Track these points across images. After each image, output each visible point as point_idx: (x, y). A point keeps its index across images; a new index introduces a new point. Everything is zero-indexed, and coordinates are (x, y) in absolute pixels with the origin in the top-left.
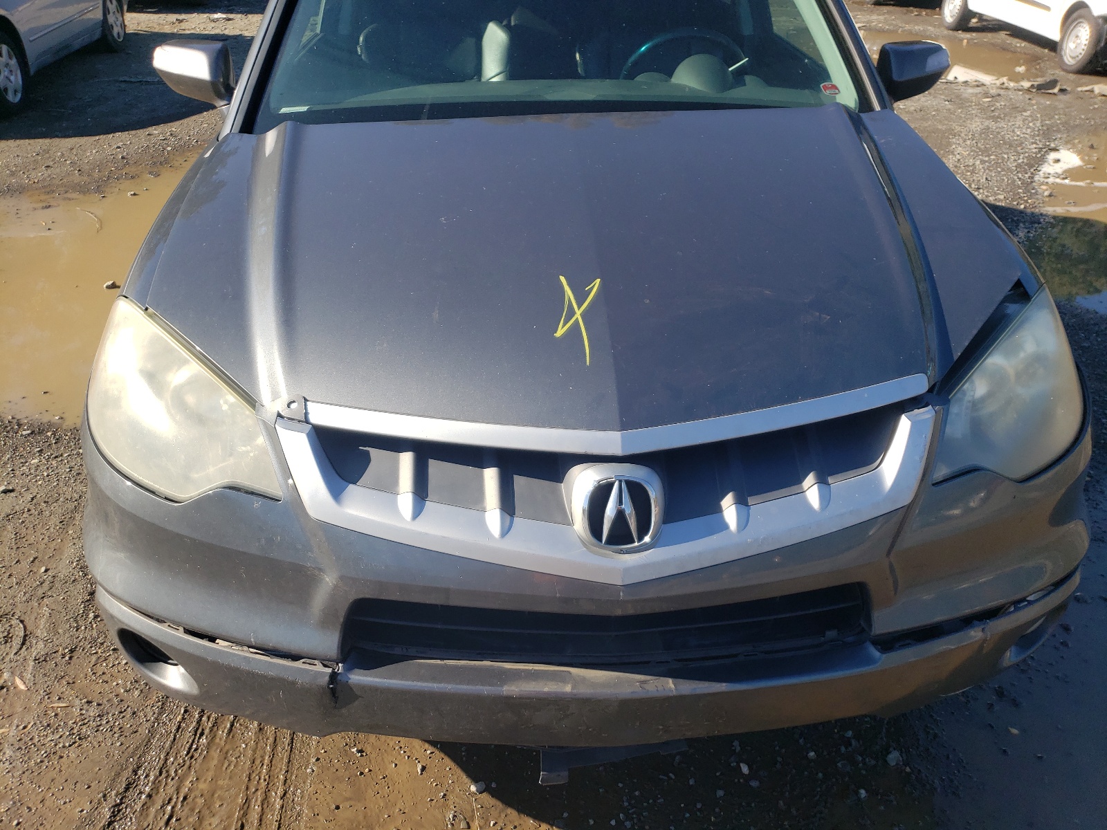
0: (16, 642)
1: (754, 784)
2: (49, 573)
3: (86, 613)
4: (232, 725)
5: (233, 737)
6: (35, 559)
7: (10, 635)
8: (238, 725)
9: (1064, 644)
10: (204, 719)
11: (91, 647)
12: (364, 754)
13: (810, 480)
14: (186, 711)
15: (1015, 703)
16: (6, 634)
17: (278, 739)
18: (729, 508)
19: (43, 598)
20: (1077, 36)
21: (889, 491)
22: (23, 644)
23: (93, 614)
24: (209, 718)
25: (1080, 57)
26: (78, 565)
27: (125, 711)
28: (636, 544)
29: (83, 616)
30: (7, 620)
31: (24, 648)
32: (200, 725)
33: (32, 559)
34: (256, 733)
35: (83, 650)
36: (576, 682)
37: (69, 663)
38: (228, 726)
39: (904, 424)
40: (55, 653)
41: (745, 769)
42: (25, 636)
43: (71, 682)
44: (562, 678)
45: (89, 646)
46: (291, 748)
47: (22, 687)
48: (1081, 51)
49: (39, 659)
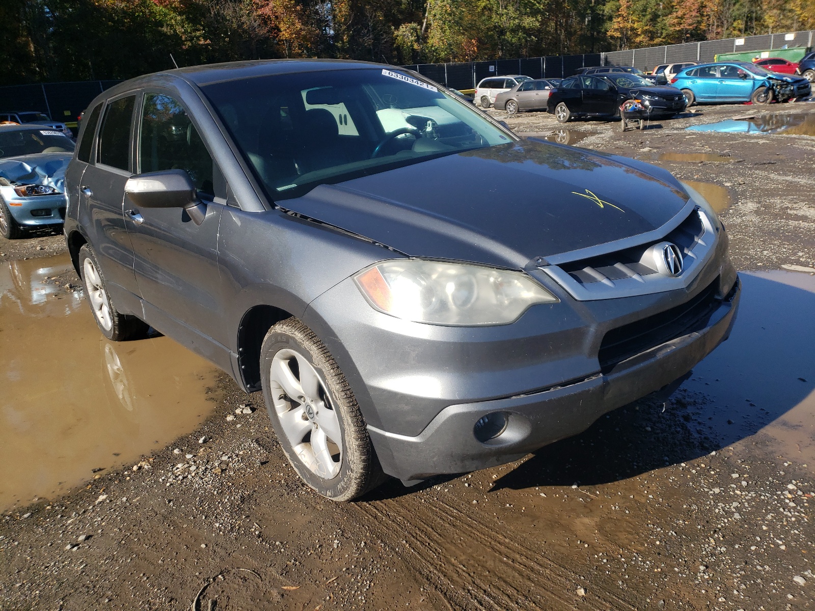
0: (253, 577)
6: (186, 545)
7: (243, 577)
11: (304, 553)
13: (696, 239)
16: (238, 578)
19: (230, 554)
22: (258, 574)
26: (223, 532)
28: (681, 271)
29: (273, 547)
30: (227, 573)
31: (263, 576)
33: (185, 547)
35: (301, 557)
36: (674, 344)
37: (304, 565)
40: (286, 566)
42: (253, 571)
43: (320, 570)
44: (668, 346)
45: (301, 553)
47: (294, 588)
49: (282, 574)
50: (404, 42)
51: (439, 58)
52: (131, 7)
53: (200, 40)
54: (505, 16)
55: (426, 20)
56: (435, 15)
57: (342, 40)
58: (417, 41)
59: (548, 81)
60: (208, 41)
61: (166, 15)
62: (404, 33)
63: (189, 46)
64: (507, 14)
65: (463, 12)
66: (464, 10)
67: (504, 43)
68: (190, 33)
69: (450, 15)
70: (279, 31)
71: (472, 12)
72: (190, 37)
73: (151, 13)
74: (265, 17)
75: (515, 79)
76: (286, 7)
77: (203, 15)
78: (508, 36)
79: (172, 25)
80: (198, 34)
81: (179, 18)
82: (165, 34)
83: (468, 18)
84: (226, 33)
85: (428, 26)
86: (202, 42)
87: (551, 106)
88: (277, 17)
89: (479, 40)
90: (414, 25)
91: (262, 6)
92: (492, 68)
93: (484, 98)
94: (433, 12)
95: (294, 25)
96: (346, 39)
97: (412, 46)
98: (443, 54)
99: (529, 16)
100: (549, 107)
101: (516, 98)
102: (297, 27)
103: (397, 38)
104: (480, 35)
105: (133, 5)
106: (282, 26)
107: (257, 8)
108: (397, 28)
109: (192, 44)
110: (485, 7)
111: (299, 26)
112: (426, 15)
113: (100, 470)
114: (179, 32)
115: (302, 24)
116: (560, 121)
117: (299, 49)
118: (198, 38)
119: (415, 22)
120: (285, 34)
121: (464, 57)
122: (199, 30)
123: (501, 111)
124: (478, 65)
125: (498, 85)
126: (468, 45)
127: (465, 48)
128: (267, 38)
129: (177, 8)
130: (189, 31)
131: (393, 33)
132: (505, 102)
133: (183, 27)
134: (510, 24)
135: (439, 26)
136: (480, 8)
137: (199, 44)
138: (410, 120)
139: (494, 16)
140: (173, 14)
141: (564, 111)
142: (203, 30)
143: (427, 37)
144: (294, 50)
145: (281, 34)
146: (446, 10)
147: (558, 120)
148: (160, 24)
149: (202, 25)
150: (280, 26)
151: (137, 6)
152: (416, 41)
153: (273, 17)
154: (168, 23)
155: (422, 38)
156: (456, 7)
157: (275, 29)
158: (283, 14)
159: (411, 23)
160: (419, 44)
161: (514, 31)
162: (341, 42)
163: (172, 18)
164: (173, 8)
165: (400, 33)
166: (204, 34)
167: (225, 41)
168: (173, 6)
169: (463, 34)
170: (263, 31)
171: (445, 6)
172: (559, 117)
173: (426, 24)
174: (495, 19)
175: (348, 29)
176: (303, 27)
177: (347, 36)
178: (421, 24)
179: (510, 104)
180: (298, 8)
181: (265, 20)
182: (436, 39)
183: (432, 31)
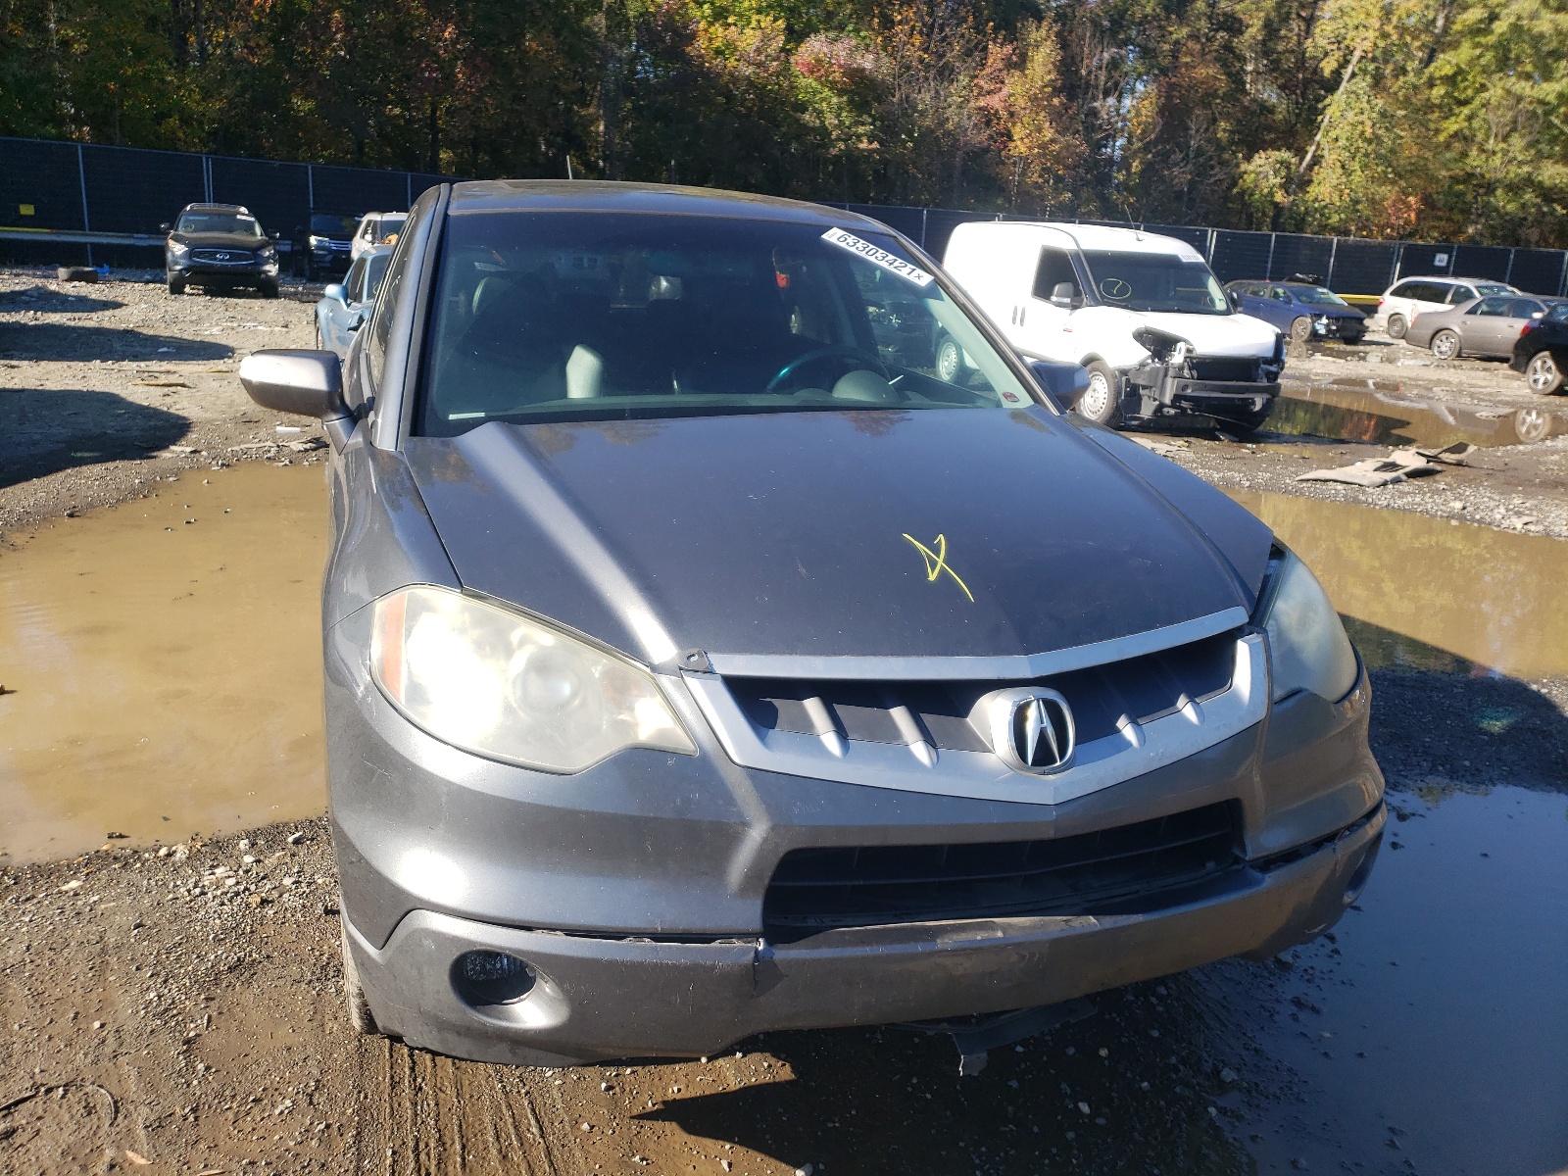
0: (105, 1113)
1: (1101, 1121)
2: (108, 1027)
3: (190, 1066)
4: (463, 1159)
5: (471, 1171)
6: (77, 1014)
7: (92, 1105)
8: (471, 1157)
9: (1336, 951)
10: (423, 1156)
11: (220, 1102)
12: (649, 1162)
13: (1182, 701)
14: (394, 1153)
15: (1316, 1010)
16: (83, 1104)
17: (532, 1164)
18: (1126, 729)
19: (115, 1057)
20: (1094, 390)
21: (1248, 706)
22: (117, 1112)
23: (202, 1065)
24: (428, 1154)
25: (1102, 411)
26: (146, 1013)
27: (308, 1165)
28: (1058, 763)
29: (187, 1069)
30: (77, 1088)
31: (120, 1117)
32: (420, 1165)
33: (72, 1015)
34: (500, 1162)
35: (209, 1107)
37: (197, 1125)
38: (459, 1159)
39: (1242, 649)
40: (170, 1115)
41: (1085, 1108)
42: (116, 1102)
43: (212, 1145)
44: (993, 927)
45: (216, 1101)
46: (555, 1170)
47: (143, 1162)
48: (1101, 405)
49: (151, 1125)
50: (1256, 186)
51: (1327, 225)
52: (762, 74)
53: (861, 142)
54: (1500, 155)
55: (1313, 148)
56: (1337, 140)
57: (1128, 170)
58: (1285, 187)
59: (1544, 301)
60: (875, 145)
61: (815, 92)
62: (1261, 169)
63: (840, 150)
64: (1505, 152)
65: (1401, 138)
66: (1402, 134)
67: (1488, 210)
68: (847, 127)
69: (1369, 142)
70: (1010, 137)
71: (1424, 143)
72: (846, 134)
73: (792, 88)
74: (989, 112)
75: (1477, 288)
76: (1034, 99)
77: (879, 100)
78: (1500, 199)
79: (822, 112)
80: (861, 130)
81: (835, 100)
82: (805, 126)
83: (1410, 152)
84: (910, 134)
85: (1317, 160)
86: (864, 145)
87: (1522, 354)
88: (1012, 114)
89: (1427, 200)
90: (1285, 155)
91: (989, 93)
92: (1441, 260)
93: (1395, 318)
94: (1333, 134)
95: (1039, 131)
96: (1137, 166)
97: (1271, 194)
98: (1335, 218)
99: (1557, 162)
100: (1517, 356)
101: (1460, 328)
102: (1044, 136)
103: (1242, 177)
104: (1432, 188)
105: (766, 71)
106: (1018, 132)
107: (979, 94)
108: (1248, 159)
109: (846, 146)
110: (1455, 135)
111: (1048, 134)
112: (1318, 138)
113: (121, 836)
114: (830, 124)
115: (1057, 131)
116: (1535, 391)
117: (1040, 176)
118: (859, 137)
119: (1288, 149)
120: (1020, 146)
121: (1382, 228)
122: (863, 124)
123: (1419, 349)
124: (1410, 249)
125: (1436, 294)
126: (1400, 206)
127: (1389, 211)
128: (987, 150)
129: (836, 82)
130: (847, 123)
131: (1238, 166)
132: (1431, 332)
133: (838, 116)
134: (1507, 173)
135: (1340, 161)
136: (1445, 134)
137: (857, 148)
138: (1144, 337)
139: (1474, 152)
140: (827, 92)
141: (1549, 370)
142: (871, 124)
143: (1310, 182)
144: (1031, 177)
145: (1012, 145)
146: (1363, 133)
147: (1530, 387)
148: (802, 107)
149: (870, 116)
150: (1013, 131)
151: (771, 75)
152: (1282, 186)
153: (1004, 114)
154: (817, 106)
155: (1297, 182)
156: (1387, 129)
157: (1002, 135)
158: (1025, 108)
159: (1279, 150)
160: (1287, 192)
161: (1514, 188)
162: (1124, 173)
163: (823, 100)
164: (831, 83)
165: (1251, 168)
166: (872, 131)
167: (905, 148)
168: (830, 79)
169: (1393, 183)
170: (981, 138)
171: (1362, 123)
172: (1535, 381)
173: (1314, 156)
174: (1475, 160)
175: (1146, 149)
176: (1057, 136)
177: (1141, 163)
178: (1300, 153)
179: (1444, 338)
180: (1056, 101)
181: (988, 117)
182: (1326, 188)
183: (1322, 170)
